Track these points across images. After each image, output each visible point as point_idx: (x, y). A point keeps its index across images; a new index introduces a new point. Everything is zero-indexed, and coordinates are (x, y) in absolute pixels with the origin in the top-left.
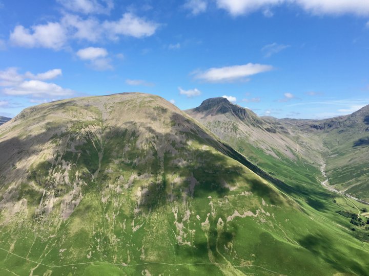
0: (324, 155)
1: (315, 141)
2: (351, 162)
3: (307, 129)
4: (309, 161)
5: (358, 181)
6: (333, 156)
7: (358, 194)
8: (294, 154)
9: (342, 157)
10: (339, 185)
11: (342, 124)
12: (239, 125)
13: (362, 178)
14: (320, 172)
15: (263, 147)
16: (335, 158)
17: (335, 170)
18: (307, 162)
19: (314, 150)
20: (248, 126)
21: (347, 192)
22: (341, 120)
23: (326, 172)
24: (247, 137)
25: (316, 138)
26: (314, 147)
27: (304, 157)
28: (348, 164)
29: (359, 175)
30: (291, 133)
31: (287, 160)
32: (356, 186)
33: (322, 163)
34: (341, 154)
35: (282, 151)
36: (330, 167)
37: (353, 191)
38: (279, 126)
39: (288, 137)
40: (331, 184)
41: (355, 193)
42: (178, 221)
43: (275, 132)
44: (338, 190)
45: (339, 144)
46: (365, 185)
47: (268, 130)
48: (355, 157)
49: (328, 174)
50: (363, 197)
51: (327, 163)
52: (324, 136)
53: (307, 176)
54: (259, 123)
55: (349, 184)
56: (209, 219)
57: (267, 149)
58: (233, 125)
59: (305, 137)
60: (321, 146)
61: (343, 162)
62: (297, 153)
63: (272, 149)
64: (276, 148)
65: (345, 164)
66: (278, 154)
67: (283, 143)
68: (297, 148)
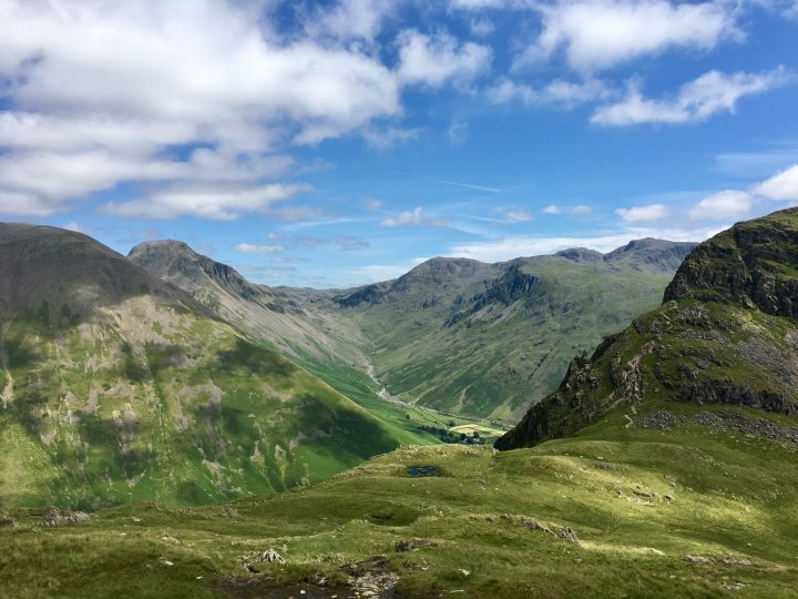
0: (366, 350)
1: (348, 327)
2: (414, 357)
3: (329, 306)
4: (347, 361)
5: (432, 385)
6: (379, 352)
7: (435, 403)
8: (322, 351)
9: (394, 352)
10: (406, 395)
11: (386, 297)
12: (221, 296)
13: (437, 379)
14: (368, 377)
15: (271, 339)
16: (384, 355)
17: (391, 372)
18: (344, 363)
19: (348, 343)
20: (236, 297)
21: (419, 403)
22: (383, 290)
23: (377, 377)
24: (239, 320)
25: (346, 320)
26: (348, 337)
27: (337, 355)
28: (410, 360)
29: (431, 376)
30: (308, 314)
31: (313, 360)
32: (431, 392)
33: (366, 364)
34: (391, 347)
35: (302, 345)
36: (381, 369)
37: (428, 401)
38: (286, 300)
39: (304, 320)
40: (392, 395)
41: (430, 402)
42: (207, 459)
43: (282, 311)
44: (406, 402)
45: (385, 332)
46: (443, 390)
47: (271, 307)
48: (415, 349)
49: (382, 380)
50: (444, 407)
51: (374, 364)
52: (359, 317)
53: (353, 384)
54: (253, 294)
55: (420, 391)
56: (260, 450)
57: (280, 343)
58: (209, 297)
59: (329, 319)
60: (359, 334)
61: (400, 358)
62: (325, 347)
63: (287, 341)
64: (292, 340)
65: (406, 361)
66: (298, 350)
67: (300, 331)
68: (323, 339)
